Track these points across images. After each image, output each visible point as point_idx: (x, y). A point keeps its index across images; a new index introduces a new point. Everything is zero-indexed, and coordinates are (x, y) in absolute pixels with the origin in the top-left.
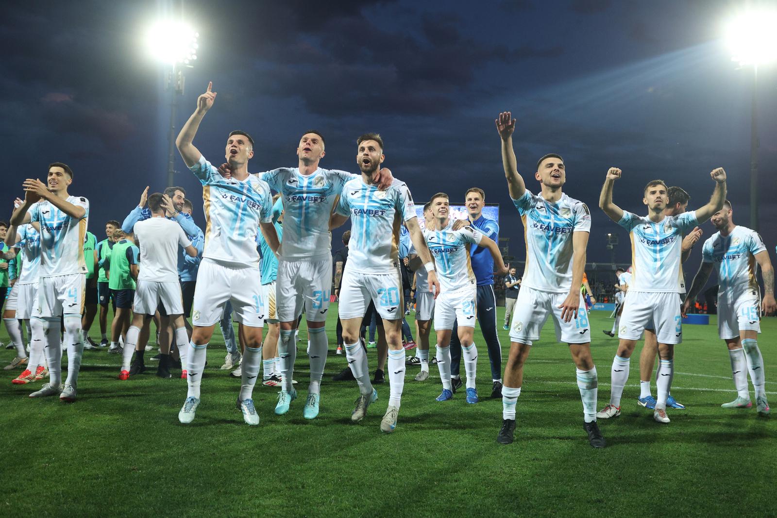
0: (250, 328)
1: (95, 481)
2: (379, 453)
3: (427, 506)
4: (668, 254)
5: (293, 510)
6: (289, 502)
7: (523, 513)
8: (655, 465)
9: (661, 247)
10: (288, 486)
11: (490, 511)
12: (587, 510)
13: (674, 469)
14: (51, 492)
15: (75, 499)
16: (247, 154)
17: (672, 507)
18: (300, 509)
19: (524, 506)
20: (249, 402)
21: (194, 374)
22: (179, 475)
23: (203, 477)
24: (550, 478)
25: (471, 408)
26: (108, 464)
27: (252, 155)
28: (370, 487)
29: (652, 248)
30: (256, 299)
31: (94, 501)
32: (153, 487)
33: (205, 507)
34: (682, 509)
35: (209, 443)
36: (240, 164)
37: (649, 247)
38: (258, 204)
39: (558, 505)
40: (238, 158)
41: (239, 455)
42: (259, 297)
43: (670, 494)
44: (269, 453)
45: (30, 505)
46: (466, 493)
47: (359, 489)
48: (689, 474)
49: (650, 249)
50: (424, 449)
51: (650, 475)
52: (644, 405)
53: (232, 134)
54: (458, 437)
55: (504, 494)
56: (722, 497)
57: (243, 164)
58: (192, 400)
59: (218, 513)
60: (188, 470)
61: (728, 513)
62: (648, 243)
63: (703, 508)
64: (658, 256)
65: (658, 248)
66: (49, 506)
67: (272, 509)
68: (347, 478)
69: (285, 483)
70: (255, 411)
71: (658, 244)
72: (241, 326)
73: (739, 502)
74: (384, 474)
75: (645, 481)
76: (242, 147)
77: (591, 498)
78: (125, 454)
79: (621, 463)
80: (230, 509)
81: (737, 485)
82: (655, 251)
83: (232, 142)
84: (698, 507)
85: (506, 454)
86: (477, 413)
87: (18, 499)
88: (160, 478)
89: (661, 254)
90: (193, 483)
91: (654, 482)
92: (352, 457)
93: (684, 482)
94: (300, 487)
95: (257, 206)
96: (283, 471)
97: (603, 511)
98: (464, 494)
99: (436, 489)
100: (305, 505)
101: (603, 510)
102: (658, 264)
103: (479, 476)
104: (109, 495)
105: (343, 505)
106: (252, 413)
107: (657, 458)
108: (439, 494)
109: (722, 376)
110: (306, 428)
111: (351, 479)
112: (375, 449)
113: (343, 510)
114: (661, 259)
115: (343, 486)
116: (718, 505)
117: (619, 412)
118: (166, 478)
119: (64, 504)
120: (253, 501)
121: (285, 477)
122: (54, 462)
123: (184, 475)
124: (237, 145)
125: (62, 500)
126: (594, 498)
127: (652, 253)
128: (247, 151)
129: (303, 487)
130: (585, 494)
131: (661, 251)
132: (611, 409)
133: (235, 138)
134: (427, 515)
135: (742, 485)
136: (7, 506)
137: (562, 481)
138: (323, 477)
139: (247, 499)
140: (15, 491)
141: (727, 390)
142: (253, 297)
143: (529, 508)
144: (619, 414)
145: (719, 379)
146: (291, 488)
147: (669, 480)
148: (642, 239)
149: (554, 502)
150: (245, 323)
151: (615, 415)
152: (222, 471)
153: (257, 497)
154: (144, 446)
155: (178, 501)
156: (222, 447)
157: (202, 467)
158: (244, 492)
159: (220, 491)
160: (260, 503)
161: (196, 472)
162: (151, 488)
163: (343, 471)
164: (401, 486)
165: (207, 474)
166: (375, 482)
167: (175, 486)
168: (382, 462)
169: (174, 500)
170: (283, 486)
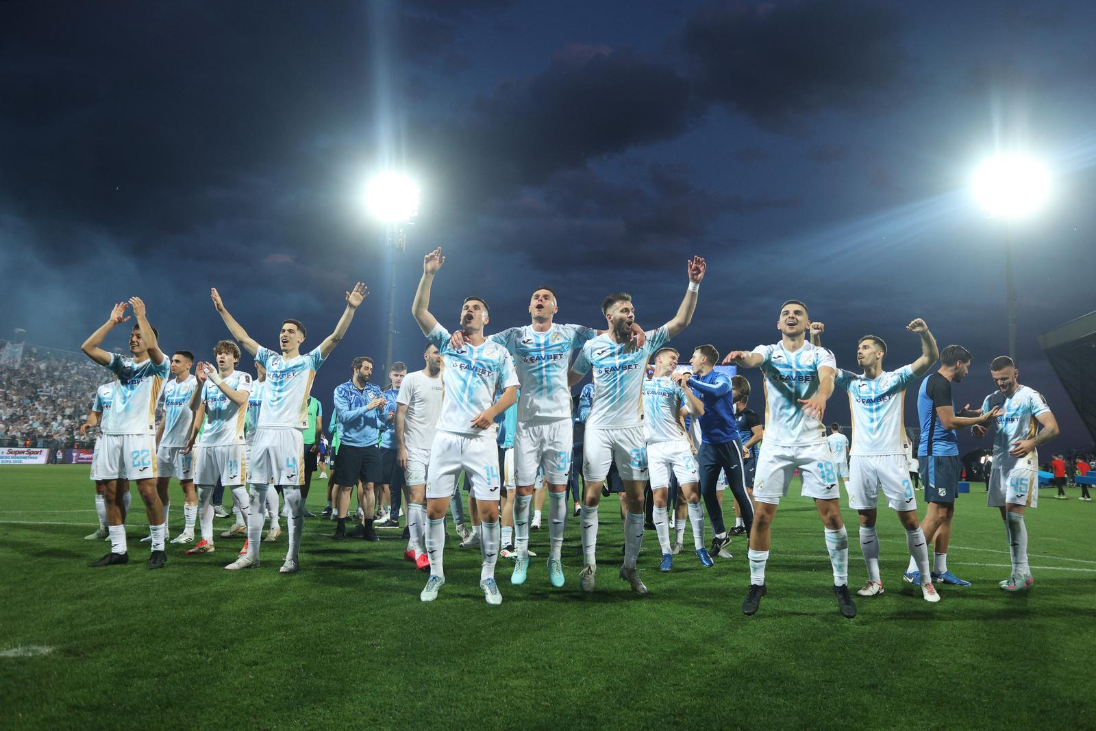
0: (482, 502)
1: (334, 656)
2: (627, 632)
3: (685, 690)
4: (885, 412)
5: (542, 692)
6: (537, 683)
7: (791, 699)
8: (930, 647)
9: (878, 406)
10: (534, 665)
11: (755, 696)
12: (860, 696)
13: (952, 651)
14: (292, 666)
15: (316, 674)
16: (483, 319)
17: (954, 693)
18: (550, 691)
19: (791, 692)
20: (490, 582)
21: (433, 552)
22: (419, 652)
23: (444, 654)
24: (816, 661)
25: (721, 584)
26: (345, 638)
27: (488, 321)
28: (622, 668)
29: (868, 407)
30: (488, 470)
31: (336, 677)
32: (394, 664)
33: (449, 686)
34: (965, 696)
35: (446, 618)
36: (476, 329)
37: (865, 407)
38: (488, 370)
39: (828, 690)
40: (474, 324)
41: (478, 632)
42: (492, 468)
43: (951, 678)
44: (511, 631)
45: (273, 679)
46: (727, 676)
47: (610, 670)
48: (968, 657)
49: (865, 408)
50: (676, 628)
51: (926, 658)
52: (911, 581)
53: (467, 300)
54: (711, 615)
55: (768, 678)
56: (1008, 683)
57: (478, 330)
58: (434, 578)
59: (464, 693)
60: (428, 647)
61: (1018, 700)
62: (863, 402)
63: (989, 695)
64: (875, 415)
65: (874, 406)
66: (291, 681)
67: (521, 690)
68: (596, 658)
69: (530, 663)
70: (498, 591)
71: (874, 402)
72: (474, 500)
73: (1027, 688)
74: (635, 654)
75: (921, 665)
76: (477, 312)
77: (864, 683)
78: (361, 628)
79: (892, 645)
80: (476, 689)
81: (1023, 670)
82: (871, 411)
83: (468, 307)
84: (983, 693)
85: (765, 635)
86: (728, 589)
87: (261, 671)
88: (399, 655)
89: (878, 413)
90: (434, 661)
91: (930, 666)
92: (599, 636)
93: (964, 666)
94: (547, 667)
95: (487, 373)
96: (527, 649)
97: (879, 698)
98: (724, 677)
99: (693, 671)
100: (555, 686)
101: (879, 696)
102: (875, 424)
103: (738, 658)
104: (350, 671)
105: (596, 687)
106: (493, 593)
107: (931, 640)
108: (697, 677)
109: (992, 549)
110: (547, 604)
111: (601, 660)
112: (622, 627)
113: (595, 693)
114: (878, 419)
115: (593, 667)
116: (1005, 692)
117: (882, 588)
118: (406, 655)
119: (306, 678)
120: (499, 682)
121: (530, 657)
122: (291, 635)
123: (423, 652)
124: (473, 310)
125: (303, 675)
126: (867, 683)
127: (868, 413)
128: (482, 316)
129: (550, 667)
130: (857, 678)
131: (877, 409)
132: (872, 585)
133: (471, 303)
134: (686, 699)
135: (1029, 670)
136: (251, 680)
137: (829, 664)
138: (570, 657)
139: (492, 679)
140: (256, 664)
141: (998, 565)
142: (485, 468)
143: (796, 693)
144: (883, 591)
145: (989, 552)
146: (537, 668)
147: (948, 664)
148: (858, 398)
149: (823, 687)
150: (477, 497)
151: (878, 592)
152: (463, 649)
153: (502, 677)
154: (380, 620)
155: (421, 680)
156: (460, 623)
157: (442, 644)
158: (489, 672)
159: (463, 670)
160: (506, 684)
161: (436, 649)
162: (391, 665)
163: (591, 651)
164: (655, 668)
165: (448, 652)
166: (626, 663)
167: (416, 664)
168: (631, 642)
169: (417, 679)
170: (529, 666)
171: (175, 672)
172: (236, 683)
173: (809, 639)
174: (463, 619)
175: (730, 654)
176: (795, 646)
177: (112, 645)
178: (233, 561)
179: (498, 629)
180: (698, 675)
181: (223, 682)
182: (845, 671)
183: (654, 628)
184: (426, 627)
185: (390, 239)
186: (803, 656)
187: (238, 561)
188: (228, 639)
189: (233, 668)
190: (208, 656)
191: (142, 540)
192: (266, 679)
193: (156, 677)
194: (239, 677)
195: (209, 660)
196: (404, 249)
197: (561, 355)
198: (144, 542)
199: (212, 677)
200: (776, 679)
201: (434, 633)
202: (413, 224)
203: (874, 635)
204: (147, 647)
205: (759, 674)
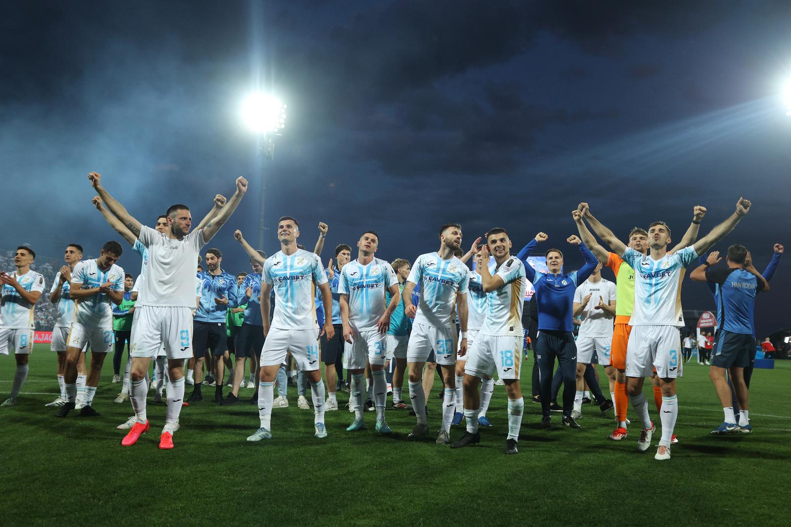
1: (208, 499)
2: (461, 481)
8: (731, 498)
10: (379, 508)
13: (751, 502)
14: (171, 508)
15: (192, 514)
16: (295, 234)
21: (262, 409)
22: (280, 497)
23: (302, 499)
24: (626, 508)
26: (218, 485)
28: (455, 511)
31: (209, 517)
32: (259, 506)
35: (305, 469)
41: (332, 480)
42: (312, 347)
44: (361, 480)
47: (445, 513)
48: (766, 508)
50: (504, 479)
51: (727, 508)
60: (288, 492)
66: (170, 520)
68: (433, 503)
69: (376, 506)
74: (467, 500)
75: (722, 513)
78: (232, 477)
79: (696, 496)
88: (264, 498)
90: (293, 504)
91: (730, 514)
92: (437, 484)
93: (762, 515)
94: (390, 510)
98: (545, 520)
103: (558, 504)
104: (221, 512)
111: (437, 504)
115: (431, 510)
118: (269, 499)
119: (183, 518)
120: (348, 522)
121: (376, 501)
123: (285, 496)
125: (180, 515)
128: (295, 232)
129: (393, 510)
133: (285, 223)
136: (135, 519)
137: (639, 511)
138: (411, 502)
139: (343, 519)
140: (141, 506)
146: (382, 511)
152: (319, 494)
155: (282, 519)
156: (317, 473)
157: (301, 490)
158: (340, 513)
159: (318, 512)
160: (355, 523)
161: (295, 494)
162: (257, 507)
163: (429, 497)
164: (485, 511)
165: (305, 497)
166: (459, 507)
167: (278, 506)
168: (464, 490)
169: (278, 518)
170: (375, 508)
171: (72, 513)
172: (123, 522)
173: (622, 489)
174: (320, 470)
175: (551, 501)
176: (609, 495)
177: (18, 491)
178: (124, 422)
179: (350, 478)
180: (521, 518)
181: (111, 521)
182: (653, 516)
183: (485, 478)
184: (287, 476)
185: (261, 148)
186: (615, 503)
187: (128, 422)
188: (118, 486)
189: (120, 509)
190: (99, 500)
191: (47, 405)
192: (149, 519)
193: (55, 516)
194: (126, 516)
195: (100, 503)
196: (273, 157)
197: (377, 285)
198: (48, 407)
199: (102, 516)
200: (590, 522)
201: (294, 481)
202: (281, 135)
203: (680, 487)
204: (48, 492)
205: (576, 517)
